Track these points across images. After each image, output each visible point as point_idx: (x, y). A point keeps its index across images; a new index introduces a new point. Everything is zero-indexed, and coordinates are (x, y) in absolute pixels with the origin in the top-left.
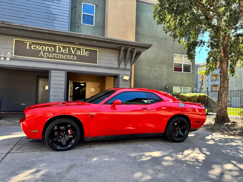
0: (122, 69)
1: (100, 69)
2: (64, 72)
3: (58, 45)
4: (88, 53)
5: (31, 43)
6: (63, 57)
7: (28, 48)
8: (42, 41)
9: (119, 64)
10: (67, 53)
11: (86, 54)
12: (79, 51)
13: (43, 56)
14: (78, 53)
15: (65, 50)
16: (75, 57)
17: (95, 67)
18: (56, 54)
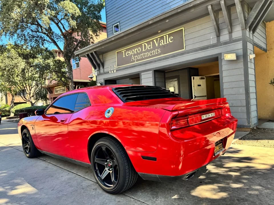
0: (226, 43)
1: (189, 54)
2: (151, 72)
3: (143, 43)
4: (172, 38)
5: (125, 50)
6: (149, 55)
7: (124, 56)
8: (132, 44)
9: (218, 36)
10: (152, 48)
11: (169, 40)
12: (162, 40)
13: (134, 60)
14: (162, 44)
15: (150, 46)
16: (159, 50)
17: (182, 54)
18: (143, 54)
